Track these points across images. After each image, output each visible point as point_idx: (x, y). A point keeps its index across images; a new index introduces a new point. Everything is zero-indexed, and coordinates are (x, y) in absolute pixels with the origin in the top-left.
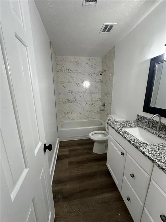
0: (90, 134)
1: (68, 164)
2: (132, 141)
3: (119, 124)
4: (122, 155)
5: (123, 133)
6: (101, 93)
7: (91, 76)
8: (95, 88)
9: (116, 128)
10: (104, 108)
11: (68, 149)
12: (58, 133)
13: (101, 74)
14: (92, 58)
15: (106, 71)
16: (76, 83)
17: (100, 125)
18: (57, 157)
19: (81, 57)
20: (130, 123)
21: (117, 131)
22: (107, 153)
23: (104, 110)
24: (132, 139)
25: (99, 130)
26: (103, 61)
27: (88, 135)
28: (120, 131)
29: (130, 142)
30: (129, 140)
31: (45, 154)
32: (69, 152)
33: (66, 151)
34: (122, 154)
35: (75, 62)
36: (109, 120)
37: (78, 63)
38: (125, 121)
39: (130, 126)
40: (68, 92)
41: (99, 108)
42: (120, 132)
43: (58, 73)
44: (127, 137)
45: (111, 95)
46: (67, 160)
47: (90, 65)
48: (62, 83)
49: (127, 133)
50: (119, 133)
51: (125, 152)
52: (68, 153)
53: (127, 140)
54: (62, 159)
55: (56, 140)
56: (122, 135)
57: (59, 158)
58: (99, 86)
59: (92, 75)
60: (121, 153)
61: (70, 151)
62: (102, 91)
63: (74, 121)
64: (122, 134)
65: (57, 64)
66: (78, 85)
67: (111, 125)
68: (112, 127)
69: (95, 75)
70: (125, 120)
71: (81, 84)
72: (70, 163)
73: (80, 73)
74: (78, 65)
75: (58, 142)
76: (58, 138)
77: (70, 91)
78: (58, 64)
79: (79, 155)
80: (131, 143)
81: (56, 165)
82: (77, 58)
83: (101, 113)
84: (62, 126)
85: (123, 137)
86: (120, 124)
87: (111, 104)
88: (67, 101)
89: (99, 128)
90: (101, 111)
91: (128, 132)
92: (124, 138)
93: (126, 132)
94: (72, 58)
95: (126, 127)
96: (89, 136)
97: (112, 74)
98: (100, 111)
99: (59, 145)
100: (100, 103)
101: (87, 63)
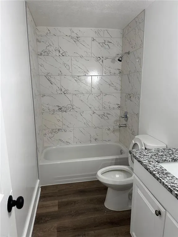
0: (99, 173)
1: (56, 230)
2: (174, 189)
3: (152, 155)
4: (157, 215)
5: (158, 173)
6: (120, 94)
7: (101, 63)
8: (109, 86)
9: (146, 162)
10: (125, 122)
11: (57, 202)
12: (39, 171)
13: (119, 60)
14: (102, 29)
15: (129, 53)
16: (73, 77)
17: (118, 155)
18: (36, 217)
19: (81, 29)
20: (173, 154)
21: (147, 170)
22: (131, 210)
23: (126, 127)
24: (176, 185)
25: (116, 164)
26: (124, 36)
27: (96, 174)
28: (154, 169)
29: (171, 191)
30: (170, 187)
31: (10, 215)
32: (59, 208)
33: (53, 207)
34: (158, 213)
35: (72, 38)
36: (135, 145)
37: (77, 39)
38: (164, 149)
39: (173, 159)
40: (59, 92)
41: (116, 121)
42: (154, 171)
43: (40, 57)
44: (167, 182)
45: (139, 98)
46: (55, 224)
47: (99, 43)
48: (48, 76)
49: (166, 174)
50: (151, 173)
51: (162, 210)
52: (56, 209)
53: (166, 186)
54: (46, 222)
55: (35, 185)
56: (157, 177)
57: (40, 220)
58: (116, 80)
59: (102, 61)
60: (156, 211)
61: (60, 205)
62: (121, 90)
63: (70, 146)
64: (157, 175)
65: (38, 41)
66: (78, 79)
67: (137, 156)
68: (139, 161)
69: (109, 61)
70: (164, 146)
71: (83, 78)
72: (60, 230)
73: (81, 57)
74: (77, 42)
75: (39, 188)
76: (38, 181)
77: (63, 90)
78: (40, 42)
79: (77, 213)
80: (173, 192)
81: (33, 233)
82: (76, 30)
83: (120, 131)
84: (46, 158)
85: (159, 181)
86: (155, 155)
87: (138, 115)
88: (57, 108)
89: (116, 159)
90: (120, 127)
91: (168, 170)
92: (161, 182)
93: (165, 172)
94: (66, 30)
95: (165, 160)
96: (98, 176)
97: (140, 59)
98: (118, 127)
99: (41, 194)
100: (118, 112)
101: (94, 40)
